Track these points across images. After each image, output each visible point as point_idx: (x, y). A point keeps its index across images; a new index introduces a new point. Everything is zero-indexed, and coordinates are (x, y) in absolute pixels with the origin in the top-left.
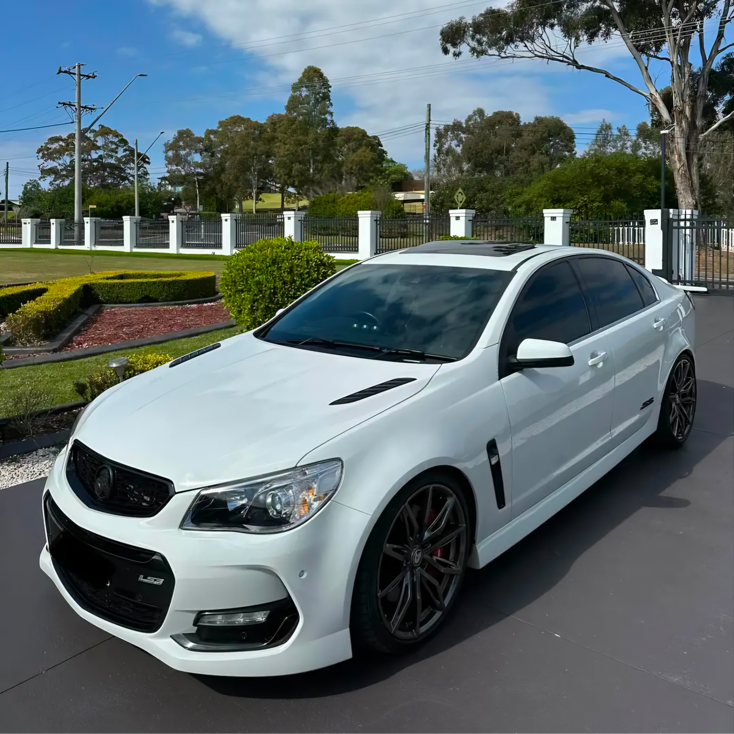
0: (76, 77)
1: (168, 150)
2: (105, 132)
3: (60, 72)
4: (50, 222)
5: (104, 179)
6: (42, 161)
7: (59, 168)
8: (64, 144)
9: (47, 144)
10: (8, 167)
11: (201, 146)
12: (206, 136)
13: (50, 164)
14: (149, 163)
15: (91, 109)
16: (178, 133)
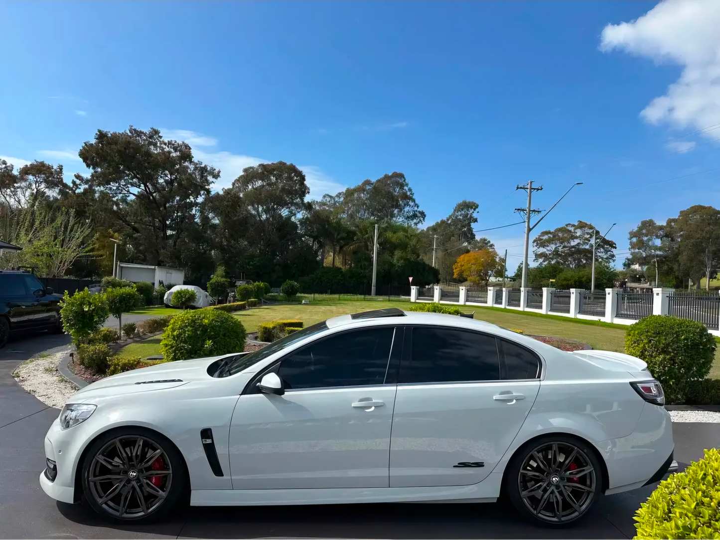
0: (528, 191)
1: (632, 237)
2: (582, 225)
3: (518, 188)
4: (502, 290)
5: (580, 261)
6: (536, 248)
7: (547, 252)
8: (552, 236)
9: (540, 236)
10: (506, 253)
11: (661, 232)
12: (667, 224)
13: (542, 250)
14: (616, 248)
15: (538, 212)
16: (641, 223)
